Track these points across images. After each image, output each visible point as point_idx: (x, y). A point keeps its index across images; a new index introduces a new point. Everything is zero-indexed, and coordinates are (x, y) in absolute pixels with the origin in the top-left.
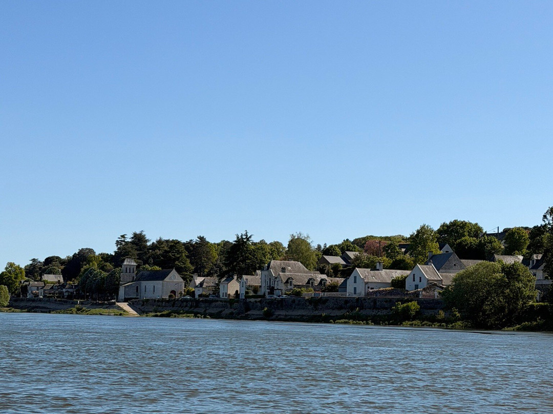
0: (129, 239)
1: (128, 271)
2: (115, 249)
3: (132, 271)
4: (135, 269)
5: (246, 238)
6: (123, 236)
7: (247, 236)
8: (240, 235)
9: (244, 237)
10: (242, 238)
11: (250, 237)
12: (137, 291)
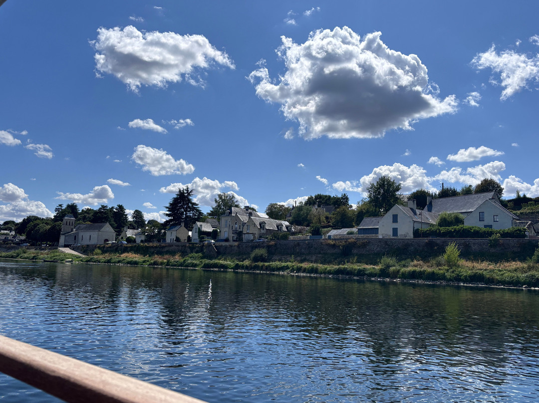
0: (64, 207)
1: (68, 224)
2: (55, 214)
3: (71, 224)
4: (74, 223)
5: (187, 192)
6: (60, 205)
7: (188, 191)
8: (182, 190)
9: (185, 192)
10: (184, 193)
11: (191, 192)
12: (75, 239)
